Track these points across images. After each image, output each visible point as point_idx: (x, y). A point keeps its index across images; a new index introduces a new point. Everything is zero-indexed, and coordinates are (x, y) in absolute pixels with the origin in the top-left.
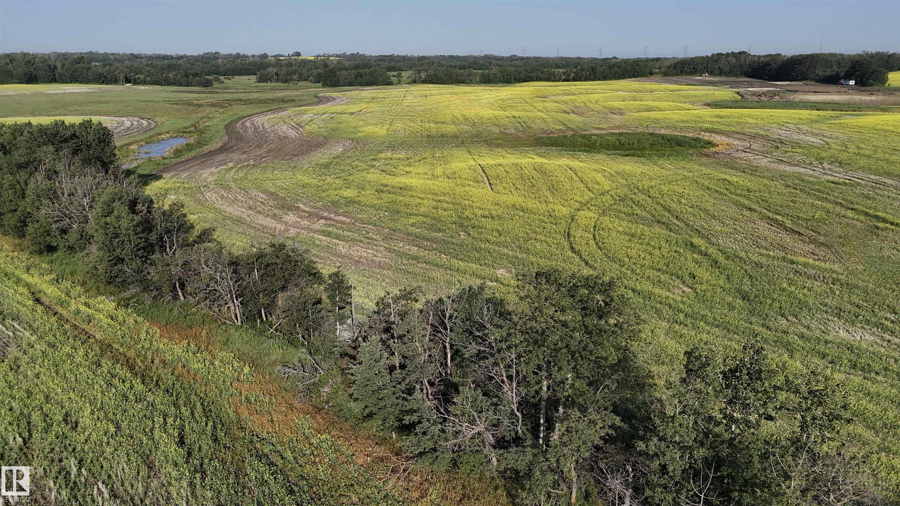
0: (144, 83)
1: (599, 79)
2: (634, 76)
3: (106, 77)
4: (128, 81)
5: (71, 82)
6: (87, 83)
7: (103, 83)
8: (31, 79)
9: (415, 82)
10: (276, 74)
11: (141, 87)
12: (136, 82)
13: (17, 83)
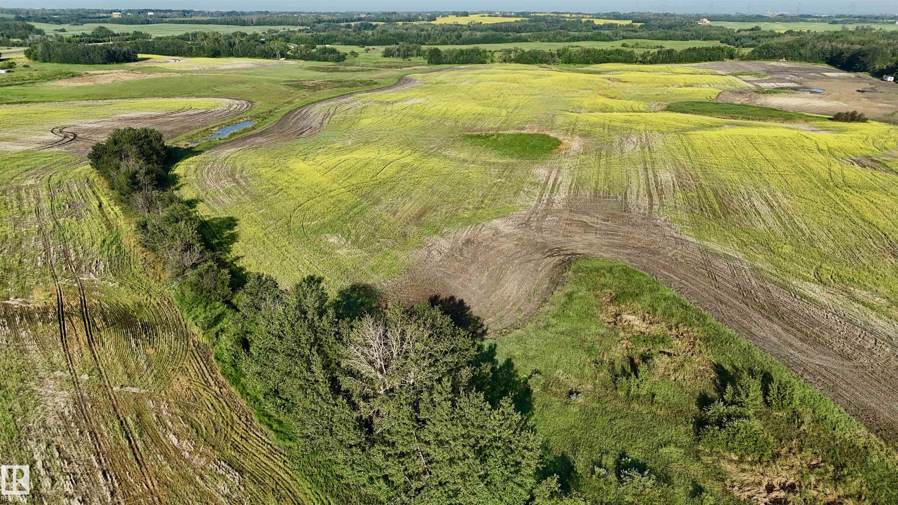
0: (294, 58)
1: (675, 62)
2: (710, 60)
3: (266, 53)
4: (282, 56)
5: (243, 56)
6: (254, 57)
7: (264, 57)
8: (216, 54)
9: (505, 61)
10: (398, 50)
11: (291, 62)
12: (288, 57)
13: (206, 57)
